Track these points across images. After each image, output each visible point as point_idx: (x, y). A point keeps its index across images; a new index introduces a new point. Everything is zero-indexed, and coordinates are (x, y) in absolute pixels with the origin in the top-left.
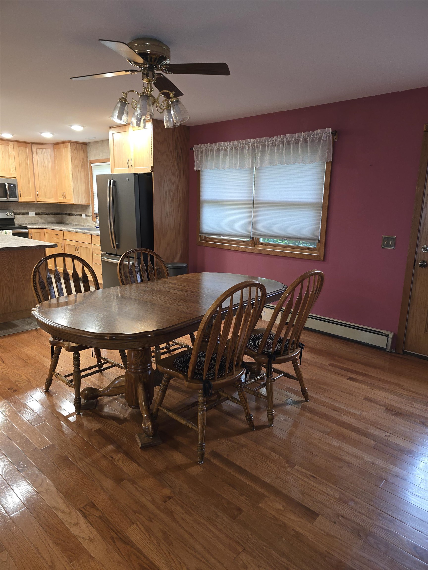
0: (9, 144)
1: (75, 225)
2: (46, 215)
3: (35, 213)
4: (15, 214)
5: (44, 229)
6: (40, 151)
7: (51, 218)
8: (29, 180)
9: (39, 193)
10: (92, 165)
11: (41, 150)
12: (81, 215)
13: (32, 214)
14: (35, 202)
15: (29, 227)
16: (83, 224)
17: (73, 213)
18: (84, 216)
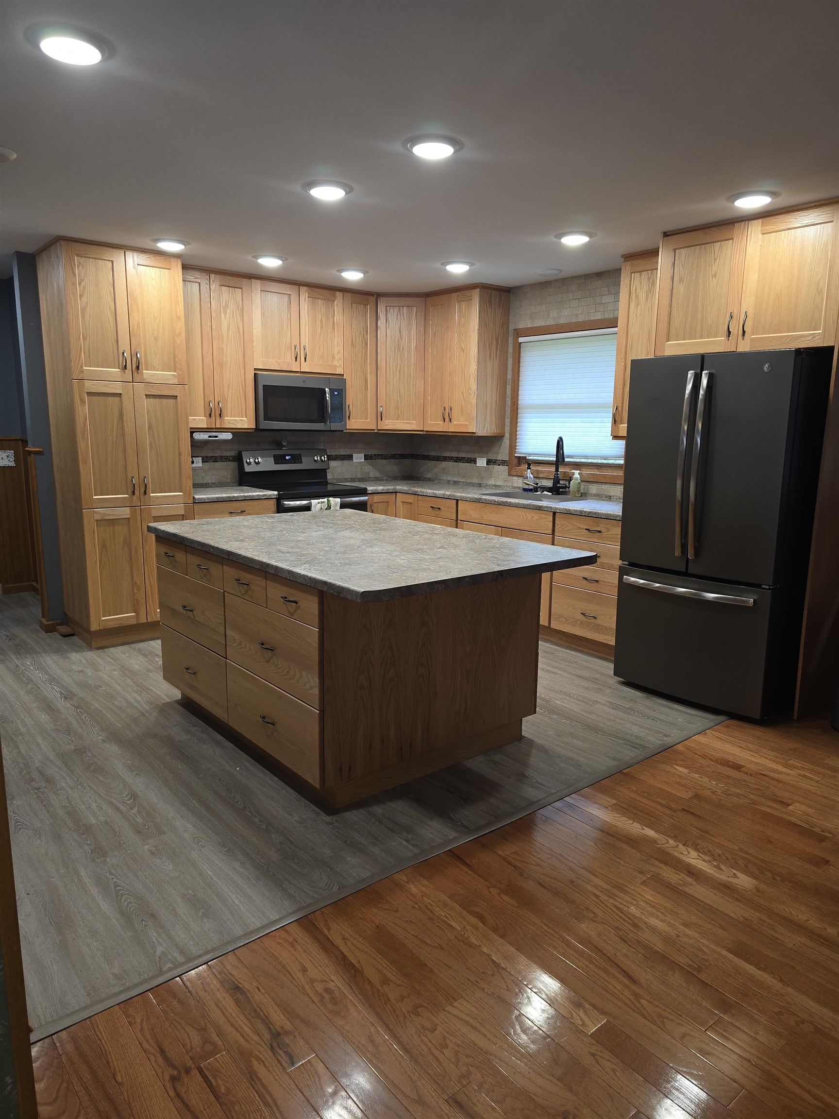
0: (335, 297)
1: (451, 483)
2: (384, 460)
3: (363, 454)
4: (330, 458)
5: (396, 492)
6: (393, 313)
7: (392, 467)
8: (366, 381)
9: (384, 411)
10: (521, 340)
11: (396, 309)
12: (474, 461)
13: (359, 458)
14: (374, 430)
15: (370, 489)
16: (475, 481)
17: (447, 454)
18: (482, 462)
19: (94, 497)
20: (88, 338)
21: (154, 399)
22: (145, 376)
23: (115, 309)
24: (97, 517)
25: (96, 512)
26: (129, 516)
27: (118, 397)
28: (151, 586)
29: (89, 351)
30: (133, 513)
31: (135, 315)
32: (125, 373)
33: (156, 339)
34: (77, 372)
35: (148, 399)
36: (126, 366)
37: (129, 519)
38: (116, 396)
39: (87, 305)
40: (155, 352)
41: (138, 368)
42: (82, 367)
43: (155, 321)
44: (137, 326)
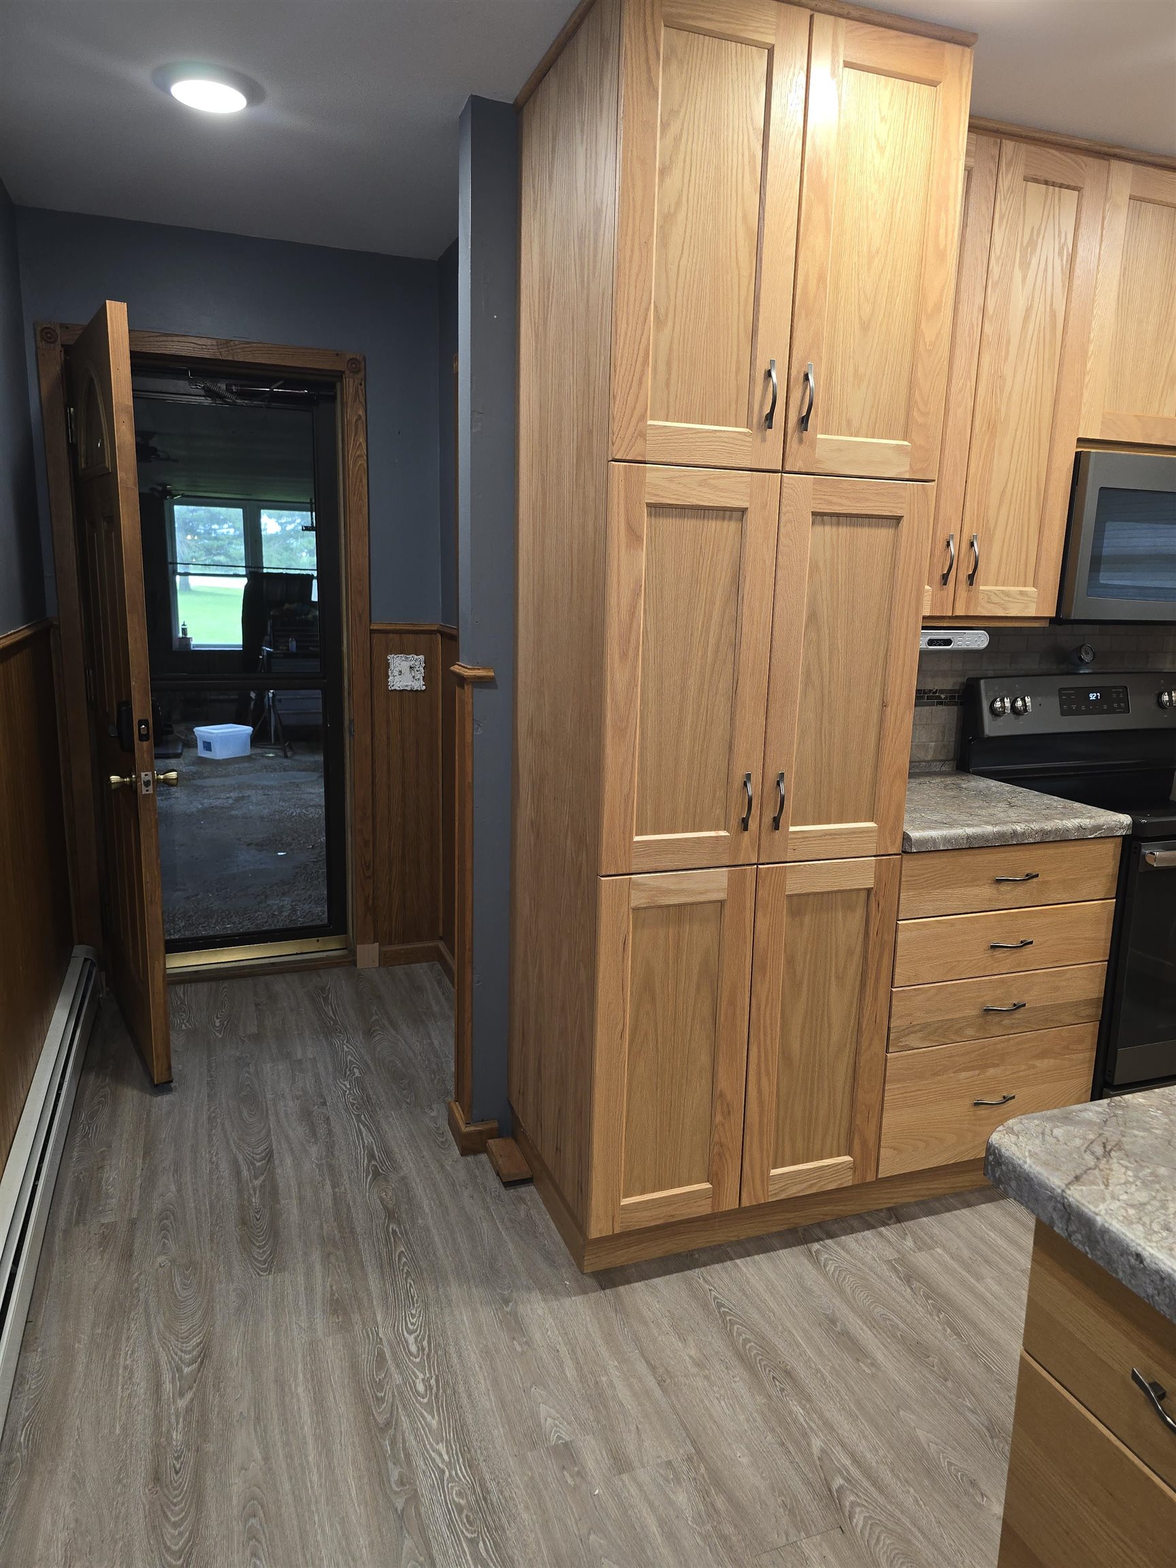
19: (636, 839)
20: (670, 323)
21: (834, 529)
22: (819, 452)
23: (761, 218)
24: (638, 899)
25: (638, 885)
26: (722, 896)
27: (737, 520)
28: (761, 1103)
29: (669, 364)
30: (736, 885)
31: (815, 241)
32: (764, 440)
33: (865, 327)
34: (629, 435)
35: (819, 529)
36: (770, 417)
37: (722, 903)
38: (730, 519)
39: (678, 203)
40: (856, 371)
41: (804, 421)
42: (643, 418)
43: (869, 269)
44: (819, 281)
